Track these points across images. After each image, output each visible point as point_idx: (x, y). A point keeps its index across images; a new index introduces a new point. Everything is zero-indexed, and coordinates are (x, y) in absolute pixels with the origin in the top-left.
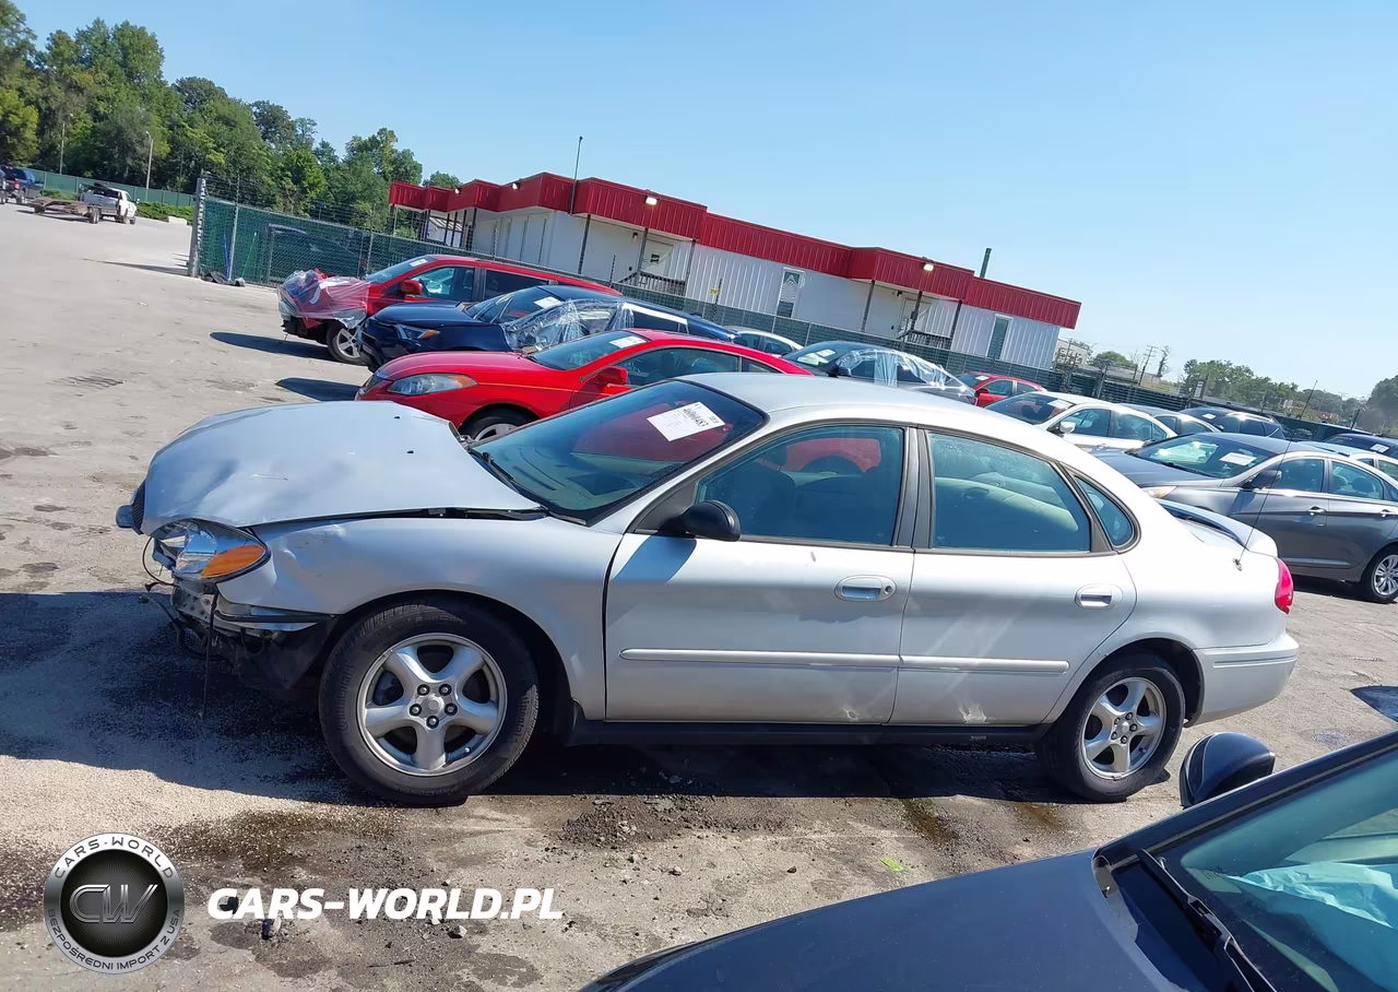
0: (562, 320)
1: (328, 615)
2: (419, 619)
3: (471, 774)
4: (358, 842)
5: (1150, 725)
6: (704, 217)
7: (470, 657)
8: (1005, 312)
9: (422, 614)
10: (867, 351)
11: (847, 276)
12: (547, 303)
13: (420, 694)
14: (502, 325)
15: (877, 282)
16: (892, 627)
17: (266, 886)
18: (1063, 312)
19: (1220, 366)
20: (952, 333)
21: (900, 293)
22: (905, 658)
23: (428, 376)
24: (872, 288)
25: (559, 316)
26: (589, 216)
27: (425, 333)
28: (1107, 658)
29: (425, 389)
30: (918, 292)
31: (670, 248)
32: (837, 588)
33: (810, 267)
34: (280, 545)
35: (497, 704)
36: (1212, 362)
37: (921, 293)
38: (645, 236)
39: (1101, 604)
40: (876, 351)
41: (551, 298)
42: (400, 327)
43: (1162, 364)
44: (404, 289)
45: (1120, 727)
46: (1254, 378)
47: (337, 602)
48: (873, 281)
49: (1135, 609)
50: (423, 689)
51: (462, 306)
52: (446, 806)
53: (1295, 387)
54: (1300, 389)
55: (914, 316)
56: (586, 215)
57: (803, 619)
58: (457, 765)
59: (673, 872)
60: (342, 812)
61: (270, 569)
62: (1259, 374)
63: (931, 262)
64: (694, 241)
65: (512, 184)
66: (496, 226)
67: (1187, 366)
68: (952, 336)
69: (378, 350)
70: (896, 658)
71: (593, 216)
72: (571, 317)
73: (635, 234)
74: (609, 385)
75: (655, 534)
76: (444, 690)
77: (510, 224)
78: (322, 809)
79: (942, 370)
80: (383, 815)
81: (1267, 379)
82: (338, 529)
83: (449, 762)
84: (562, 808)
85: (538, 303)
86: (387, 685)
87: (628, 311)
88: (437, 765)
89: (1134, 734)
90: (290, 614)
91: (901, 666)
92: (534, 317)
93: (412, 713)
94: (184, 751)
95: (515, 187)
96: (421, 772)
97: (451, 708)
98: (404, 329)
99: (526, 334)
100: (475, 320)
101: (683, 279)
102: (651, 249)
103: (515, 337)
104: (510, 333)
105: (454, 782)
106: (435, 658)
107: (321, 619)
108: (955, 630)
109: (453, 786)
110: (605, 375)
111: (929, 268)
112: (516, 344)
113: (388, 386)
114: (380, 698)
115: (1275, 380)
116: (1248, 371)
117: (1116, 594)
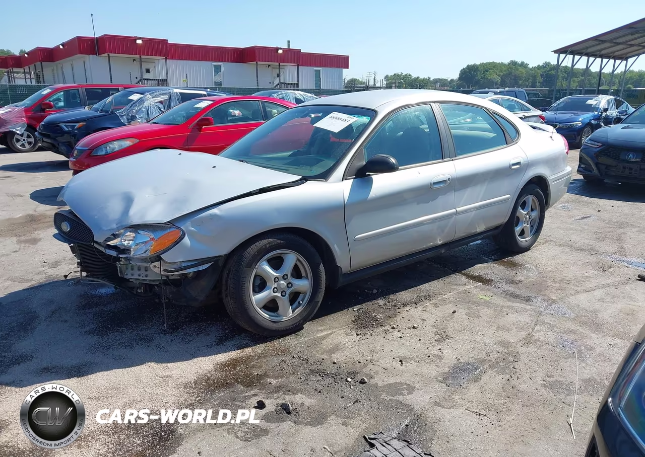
0: (146, 104)
1: (220, 256)
2: (268, 246)
3: (306, 313)
4: (281, 359)
5: (535, 214)
6: (168, 45)
7: (291, 259)
8: (318, 66)
9: (268, 243)
10: (280, 93)
11: (243, 62)
12: (135, 97)
13: (275, 282)
14: (117, 113)
15: (258, 63)
16: (452, 197)
17: (263, 392)
18: (342, 62)
19: (398, 75)
20: (298, 80)
21: (269, 66)
22: (458, 209)
23: (112, 142)
24: (257, 66)
25: (144, 102)
26: (109, 55)
27: (78, 125)
28: (522, 189)
29: (113, 149)
30: (278, 64)
31: (154, 64)
32: (431, 184)
33: (225, 61)
34: (187, 226)
35: (307, 278)
36: (395, 74)
37: (279, 64)
38: (141, 60)
39: (518, 166)
40: (283, 92)
41: (135, 94)
42: (62, 125)
43: (374, 79)
44: (43, 107)
45: (526, 218)
46: (413, 78)
47: (223, 248)
48: (257, 62)
49: (529, 165)
50: (276, 280)
51: (86, 108)
52: (299, 331)
53: (429, 78)
54: (431, 79)
55: (279, 75)
56: (106, 55)
57: (418, 204)
58: (298, 311)
59: (414, 327)
60: (259, 349)
61: (187, 240)
62: (414, 76)
63: (281, 49)
64: (166, 58)
65: (59, 46)
66: (53, 70)
67: (385, 78)
68: (298, 82)
69: (54, 139)
70: (454, 210)
71: (111, 55)
72: (151, 101)
73: (134, 60)
74: (204, 127)
75: (354, 178)
76: (285, 277)
77: (62, 68)
78: (248, 351)
79: (314, 96)
80: (279, 343)
81: (418, 77)
82: (215, 211)
83: (293, 311)
84: (344, 317)
85: (131, 98)
86: (258, 282)
87: (177, 93)
88: (289, 314)
89: (531, 220)
90: (201, 261)
91: (457, 213)
92: (132, 105)
93: (274, 292)
94: (157, 347)
95: (61, 47)
96: (285, 319)
97: (289, 285)
98: (65, 125)
99: (130, 115)
100: (99, 114)
101: (164, 78)
102: (145, 66)
103: (125, 117)
104: (122, 116)
105: (300, 319)
106: (276, 263)
107: (215, 260)
108: (468, 192)
109: (300, 320)
110: (200, 123)
111: (280, 51)
112: (126, 121)
113: (91, 153)
114: (257, 289)
115: (421, 77)
116: (410, 75)
117: (522, 161)
